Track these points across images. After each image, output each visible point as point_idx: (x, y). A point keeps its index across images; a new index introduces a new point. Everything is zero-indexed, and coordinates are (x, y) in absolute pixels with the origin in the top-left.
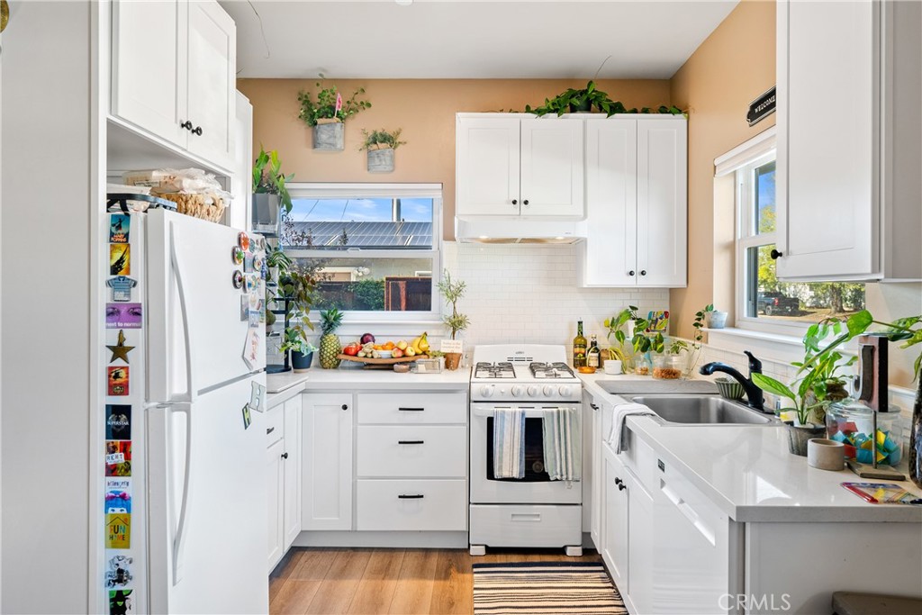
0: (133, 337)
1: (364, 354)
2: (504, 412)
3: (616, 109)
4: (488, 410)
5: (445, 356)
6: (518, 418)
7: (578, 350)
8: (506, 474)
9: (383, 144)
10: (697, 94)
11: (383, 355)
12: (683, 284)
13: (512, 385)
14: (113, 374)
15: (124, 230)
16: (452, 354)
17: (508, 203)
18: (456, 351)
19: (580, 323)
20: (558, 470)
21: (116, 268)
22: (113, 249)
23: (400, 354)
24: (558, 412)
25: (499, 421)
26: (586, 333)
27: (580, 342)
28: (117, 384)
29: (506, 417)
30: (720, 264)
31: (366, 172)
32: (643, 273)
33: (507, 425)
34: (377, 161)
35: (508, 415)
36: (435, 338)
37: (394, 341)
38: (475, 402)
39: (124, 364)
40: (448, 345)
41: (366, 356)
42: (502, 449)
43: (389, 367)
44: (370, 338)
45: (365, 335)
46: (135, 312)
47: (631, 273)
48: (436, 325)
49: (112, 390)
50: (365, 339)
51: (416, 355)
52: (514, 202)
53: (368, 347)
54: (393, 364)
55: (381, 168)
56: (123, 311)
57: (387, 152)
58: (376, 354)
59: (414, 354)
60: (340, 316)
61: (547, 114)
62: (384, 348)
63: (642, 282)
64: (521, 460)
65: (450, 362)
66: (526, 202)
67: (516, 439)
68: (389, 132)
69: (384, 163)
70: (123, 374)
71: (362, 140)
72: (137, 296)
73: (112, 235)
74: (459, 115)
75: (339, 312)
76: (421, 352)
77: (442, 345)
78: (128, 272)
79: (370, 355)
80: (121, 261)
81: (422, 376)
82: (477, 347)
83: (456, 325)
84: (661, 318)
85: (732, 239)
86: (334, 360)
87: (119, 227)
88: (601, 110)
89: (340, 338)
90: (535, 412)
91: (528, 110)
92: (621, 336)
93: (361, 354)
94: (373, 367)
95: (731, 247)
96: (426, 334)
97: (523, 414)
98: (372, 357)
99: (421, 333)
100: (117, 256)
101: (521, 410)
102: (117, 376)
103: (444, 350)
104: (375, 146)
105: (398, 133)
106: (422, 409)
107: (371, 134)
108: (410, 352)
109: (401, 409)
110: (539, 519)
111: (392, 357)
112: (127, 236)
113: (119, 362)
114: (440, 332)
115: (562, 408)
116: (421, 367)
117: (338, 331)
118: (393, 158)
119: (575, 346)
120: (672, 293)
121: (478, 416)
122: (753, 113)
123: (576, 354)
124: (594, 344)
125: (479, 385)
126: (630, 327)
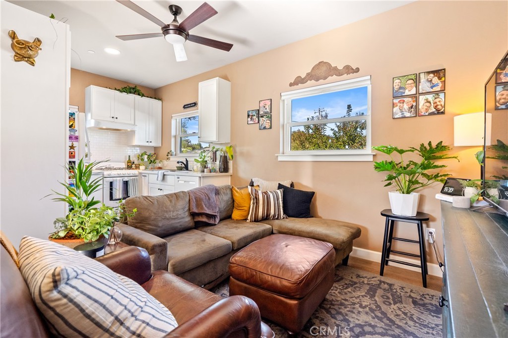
0: (75, 144)
2: (117, 180)
3: (143, 96)
4: (111, 180)
6: (122, 181)
7: (129, 164)
8: (118, 197)
10: (165, 96)
12: (161, 145)
13: (118, 173)
14: (71, 153)
15: (73, 117)
17: (110, 117)
19: (130, 156)
21: (70, 127)
22: (70, 121)
24: (133, 179)
25: (115, 183)
26: (131, 159)
27: (129, 161)
28: (72, 155)
30: (173, 140)
32: (151, 142)
33: (118, 183)
38: (105, 177)
39: (73, 150)
46: (77, 138)
47: (147, 142)
49: (70, 157)
52: (113, 117)
56: (73, 137)
63: (151, 144)
66: (116, 118)
70: (73, 153)
72: (77, 134)
73: (70, 118)
74: (92, 86)
78: (74, 127)
80: (72, 124)
84: (154, 155)
87: (72, 116)
88: (139, 95)
90: (126, 179)
91: (116, 89)
92: (142, 160)
95: (175, 137)
100: (71, 123)
101: (122, 179)
102: (72, 153)
112: (74, 118)
113: (72, 150)
119: (128, 163)
120: (155, 148)
121: (107, 182)
122: (184, 107)
123: (128, 165)
124: (133, 162)
125: (106, 173)
126: (146, 157)
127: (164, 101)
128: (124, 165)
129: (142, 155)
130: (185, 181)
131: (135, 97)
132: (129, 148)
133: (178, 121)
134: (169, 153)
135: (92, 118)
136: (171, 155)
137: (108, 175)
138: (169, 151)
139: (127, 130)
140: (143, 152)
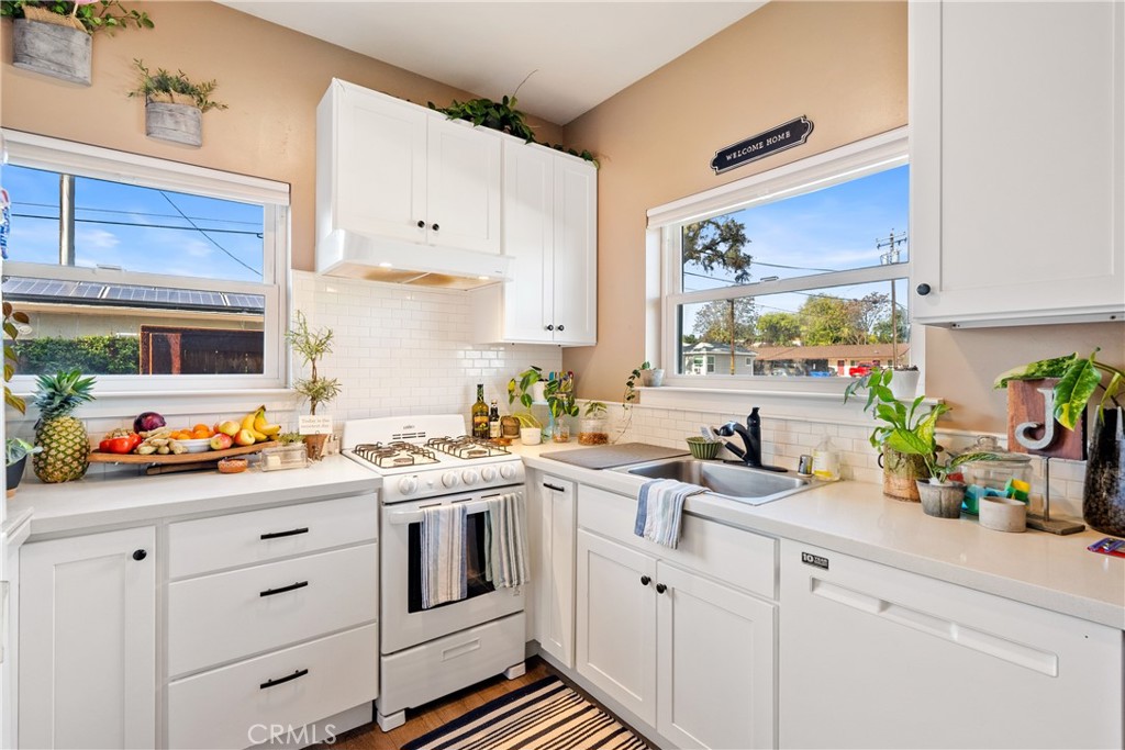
1: (152, 449)
2: (438, 512)
3: (533, 137)
4: (413, 513)
5: (306, 439)
6: (458, 518)
7: (478, 419)
8: (443, 600)
9: (183, 96)
11: (193, 447)
12: (591, 341)
13: (440, 473)
16: (317, 435)
17: (411, 223)
18: (322, 431)
19: (480, 386)
20: (506, 575)
23: (228, 442)
24: (506, 500)
25: (432, 528)
26: (486, 400)
27: (480, 409)
29: (442, 518)
30: (650, 318)
31: (144, 136)
32: (561, 329)
33: (443, 530)
34: (169, 123)
35: (444, 515)
36: (278, 414)
37: (210, 423)
38: (387, 504)
40: (307, 425)
41: (156, 452)
42: (437, 565)
43: (209, 466)
44: (156, 420)
45: (145, 415)
47: (549, 328)
48: (281, 394)
50: (144, 424)
51: (257, 442)
52: (421, 224)
53: (157, 437)
54: (216, 461)
55: (178, 136)
57: (190, 111)
58: (179, 446)
59: (253, 441)
60: (87, 383)
61: (458, 120)
62: (193, 434)
63: (558, 338)
64: (462, 575)
65: (313, 447)
66: (436, 227)
67: (455, 547)
68: (194, 80)
69: (183, 128)
71: (134, 81)
74: (337, 84)
75: (83, 377)
76: (264, 437)
77: (301, 423)
79: (167, 450)
81: (281, 476)
82: (348, 423)
83: (317, 393)
84: (565, 379)
85: (657, 295)
86: (75, 464)
88: (518, 133)
89: (84, 423)
90: (476, 504)
92: (527, 400)
93: (145, 449)
94: (168, 469)
95: (658, 304)
96: (263, 408)
97: (464, 511)
98: (171, 453)
99: (254, 406)
101: (460, 505)
103: (303, 432)
104: (163, 96)
105: (211, 89)
106: (306, 530)
107: (153, 73)
108: (247, 437)
109: (263, 537)
110: (477, 646)
111: (211, 449)
114: (288, 405)
115: (508, 494)
116: (274, 460)
117: (81, 411)
118: (199, 124)
119: (475, 415)
120: (567, 352)
121: (395, 525)
122: (722, 161)
123: (476, 425)
124: (494, 411)
125: (394, 478)
126: (538, 390)
127: (604, 162)
128: (459, 428)
129: (525, 382)
130: (885, 605)
131: (502, 145)
132: (477, 354)
133: (667, 235)
134: (641, 377)
135: (335, 227)
136: (649, 383)
137: (403, 492)
138: (638, 367)
139: (473, 280)
140: (527, 368)
